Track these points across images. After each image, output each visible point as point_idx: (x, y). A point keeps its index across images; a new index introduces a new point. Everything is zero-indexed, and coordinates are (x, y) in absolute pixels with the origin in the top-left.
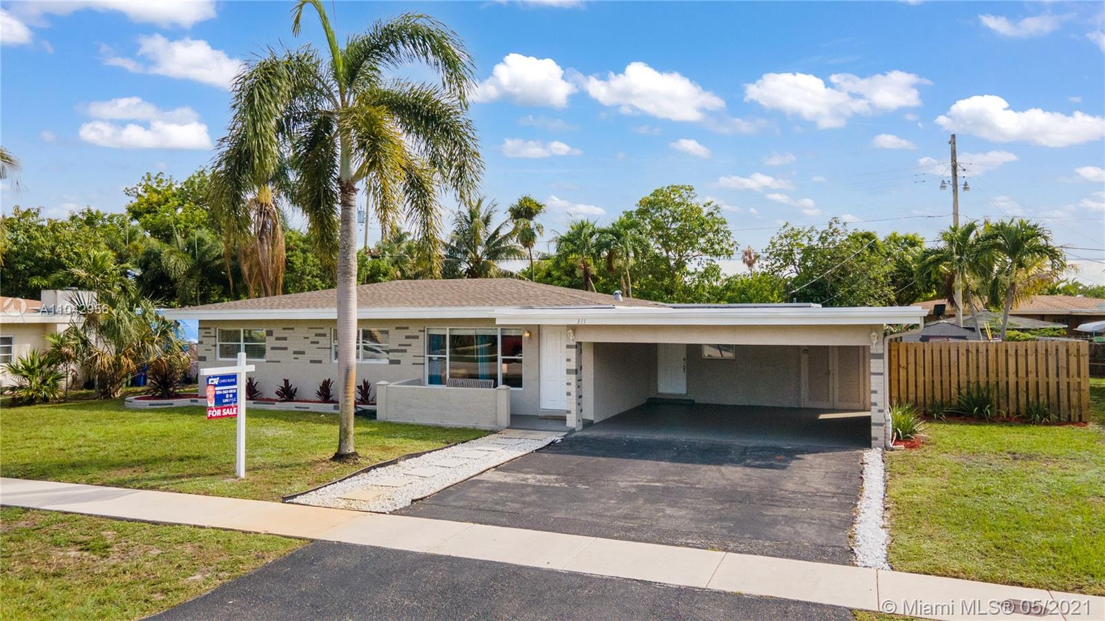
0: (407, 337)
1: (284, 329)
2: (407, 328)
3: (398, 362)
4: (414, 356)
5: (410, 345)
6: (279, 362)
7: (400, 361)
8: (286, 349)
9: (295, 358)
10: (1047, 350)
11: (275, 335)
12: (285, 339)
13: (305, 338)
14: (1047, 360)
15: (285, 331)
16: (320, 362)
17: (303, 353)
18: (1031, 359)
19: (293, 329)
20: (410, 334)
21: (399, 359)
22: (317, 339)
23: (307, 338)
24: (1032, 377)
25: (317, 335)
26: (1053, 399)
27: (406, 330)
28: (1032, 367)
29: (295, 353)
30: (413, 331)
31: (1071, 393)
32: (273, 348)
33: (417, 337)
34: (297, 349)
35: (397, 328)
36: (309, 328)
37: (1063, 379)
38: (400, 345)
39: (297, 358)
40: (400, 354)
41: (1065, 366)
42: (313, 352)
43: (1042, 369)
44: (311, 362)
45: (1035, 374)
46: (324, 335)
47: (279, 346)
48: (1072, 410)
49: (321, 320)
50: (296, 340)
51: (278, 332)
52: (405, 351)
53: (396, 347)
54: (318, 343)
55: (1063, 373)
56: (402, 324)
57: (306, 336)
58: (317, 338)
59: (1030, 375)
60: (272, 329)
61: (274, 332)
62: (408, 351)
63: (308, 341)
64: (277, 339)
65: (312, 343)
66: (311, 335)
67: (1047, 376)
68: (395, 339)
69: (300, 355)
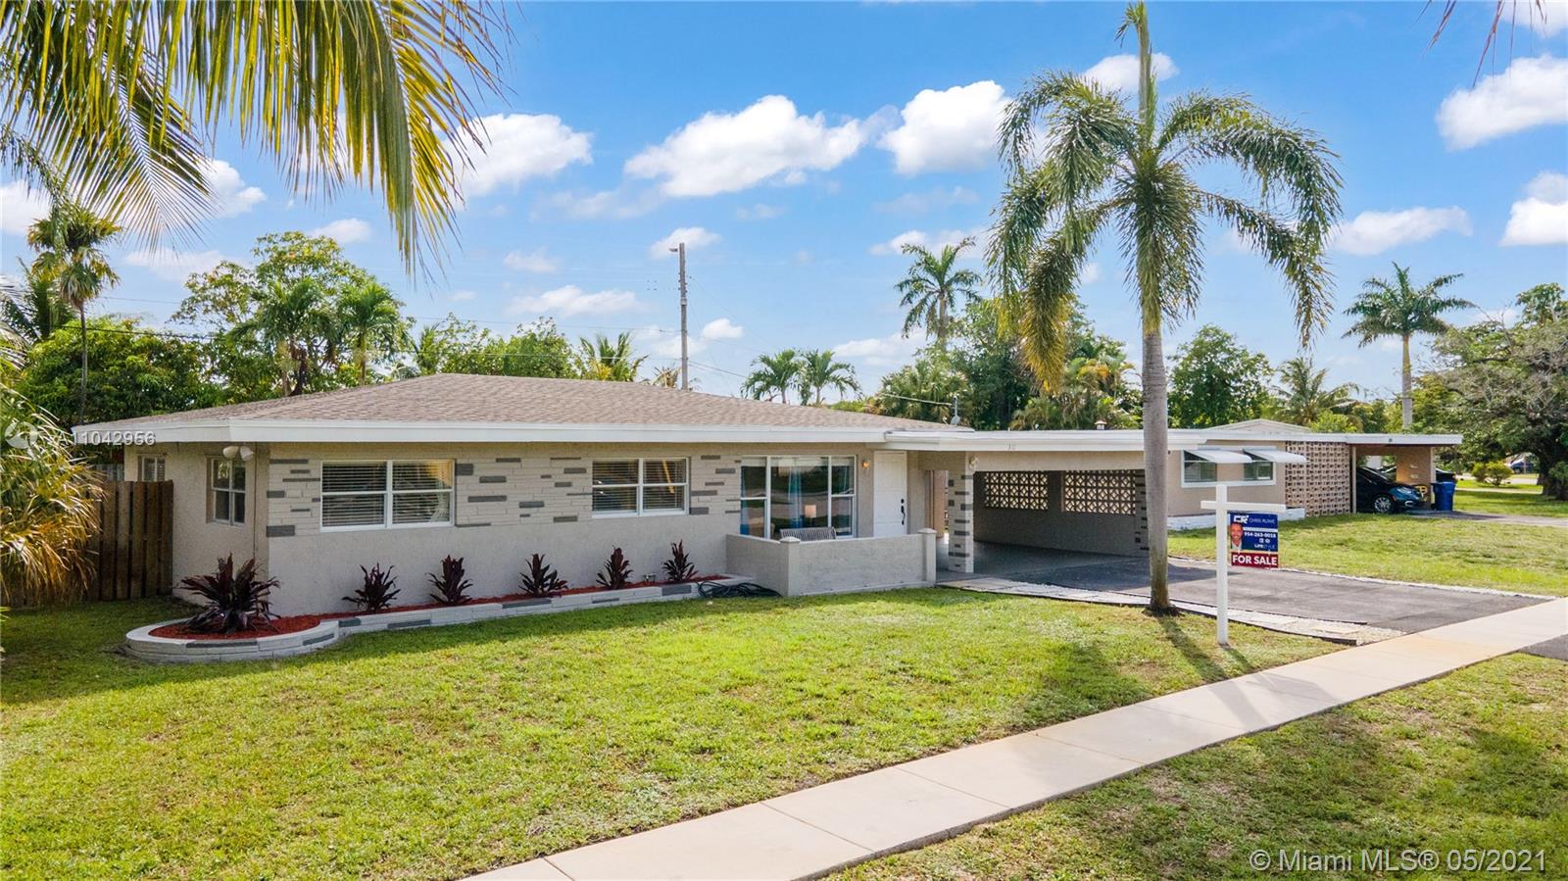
1: (498, 460)
2: (718, 457)
3: (704, 511)
4: (727, 500)
5: (722, 484)
6: (489, 525)
7: (707, 508)
8: (503, 498)
9: (522, 516)
11: (478, 473)
12: (502, 480)
13: (543, 477)
15: (499, 465)
16: (574, 519)
17: (541, 505)
19: (518, 460)
20: (724, 467)
21: (707, 505)
22: (569, 478)
23: (549, 477)
25: (568, 471)
27: (718, 461)
29: (523, 505)
32: (471, 499)
33: (733, 471)
34: (528, 498)
35: (703, 457)
36: (553, 459)
38: (707, 484)
39: (528, 515)
40: (708, 498)
42: (559, 503)
44: (556, 520)
46: (583, 471)
47: (489, 493)
49: (575, 444)
50: (523, 483)
51: (485, 467)
52: (714, 493)
53: (702, 488)
54: (569, 485)
56: (710, 451)
57: (546, 473)
58: (569, 475)
60: (471, 462)
61: (476, 466)
62: (719, 492)
63: (550, 483)
64: (483, 480)
65: (557, 485)
66: (557, 470)
68: (699, 475)
69: (535, 509)
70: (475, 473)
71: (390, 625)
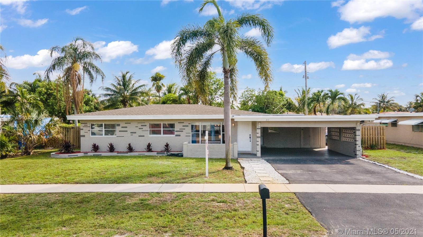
0: (183, 126)
1: (125, 123)
2: (183, 123)
3: (179, 135)
4: (186, 133)
5: (185, 129)
6: (123, 137)
8: (127, 131)
9: (131, 135)
10: (375, 128)
11: (121, 126)
12: (126, 127)
13: (136, 127)
14: (375, 131)
15: (126, 124)
16: (144, 136)
17: (135, 133)
18: (371, 131)
19: (130, 123)
20: (185, 125)
21: (180, 134)
23: (137, 127)
24: (371, 136)
25: (142, 126)
26: (377, 143)
27: (183, 124)
28: (371, 133)
29: (131, 133)
30: (186, 124)
31: (381, 140)
32: (120, 131)
33: (188, 126)
34: (132, 131)
35: (179, 123)
36: (138, 123)
37: (379, 136)
38: (180, 129)
39: (132, 135)
40: (180, 132)
41: (380, 133)
42: (140, 132)
43: (374, 134)
44: (139, 136)
45: (372, 135)
46: (146, 126)
47: (123, 130)
48: (381, 145)
49: (144, 120)
50: (131, 128)
51: (122, 124)
52: (182, 131)
53: (179, 130)
54: (142, 129)
55: (379, 134)
56: (181, 121)
57: (137, 126)
58: (142, 127)
59: (371, 135)
60: (119, 123)
61: (120, 124)
62: (183, 131)
63: (138, 128)
64: (122, 127)
65: (139, 129)
66: (139, 125)
67: (375, 135)
68: (178, 127)
69: (134, 134)
70: (120, 126)
71: (94, 155)
